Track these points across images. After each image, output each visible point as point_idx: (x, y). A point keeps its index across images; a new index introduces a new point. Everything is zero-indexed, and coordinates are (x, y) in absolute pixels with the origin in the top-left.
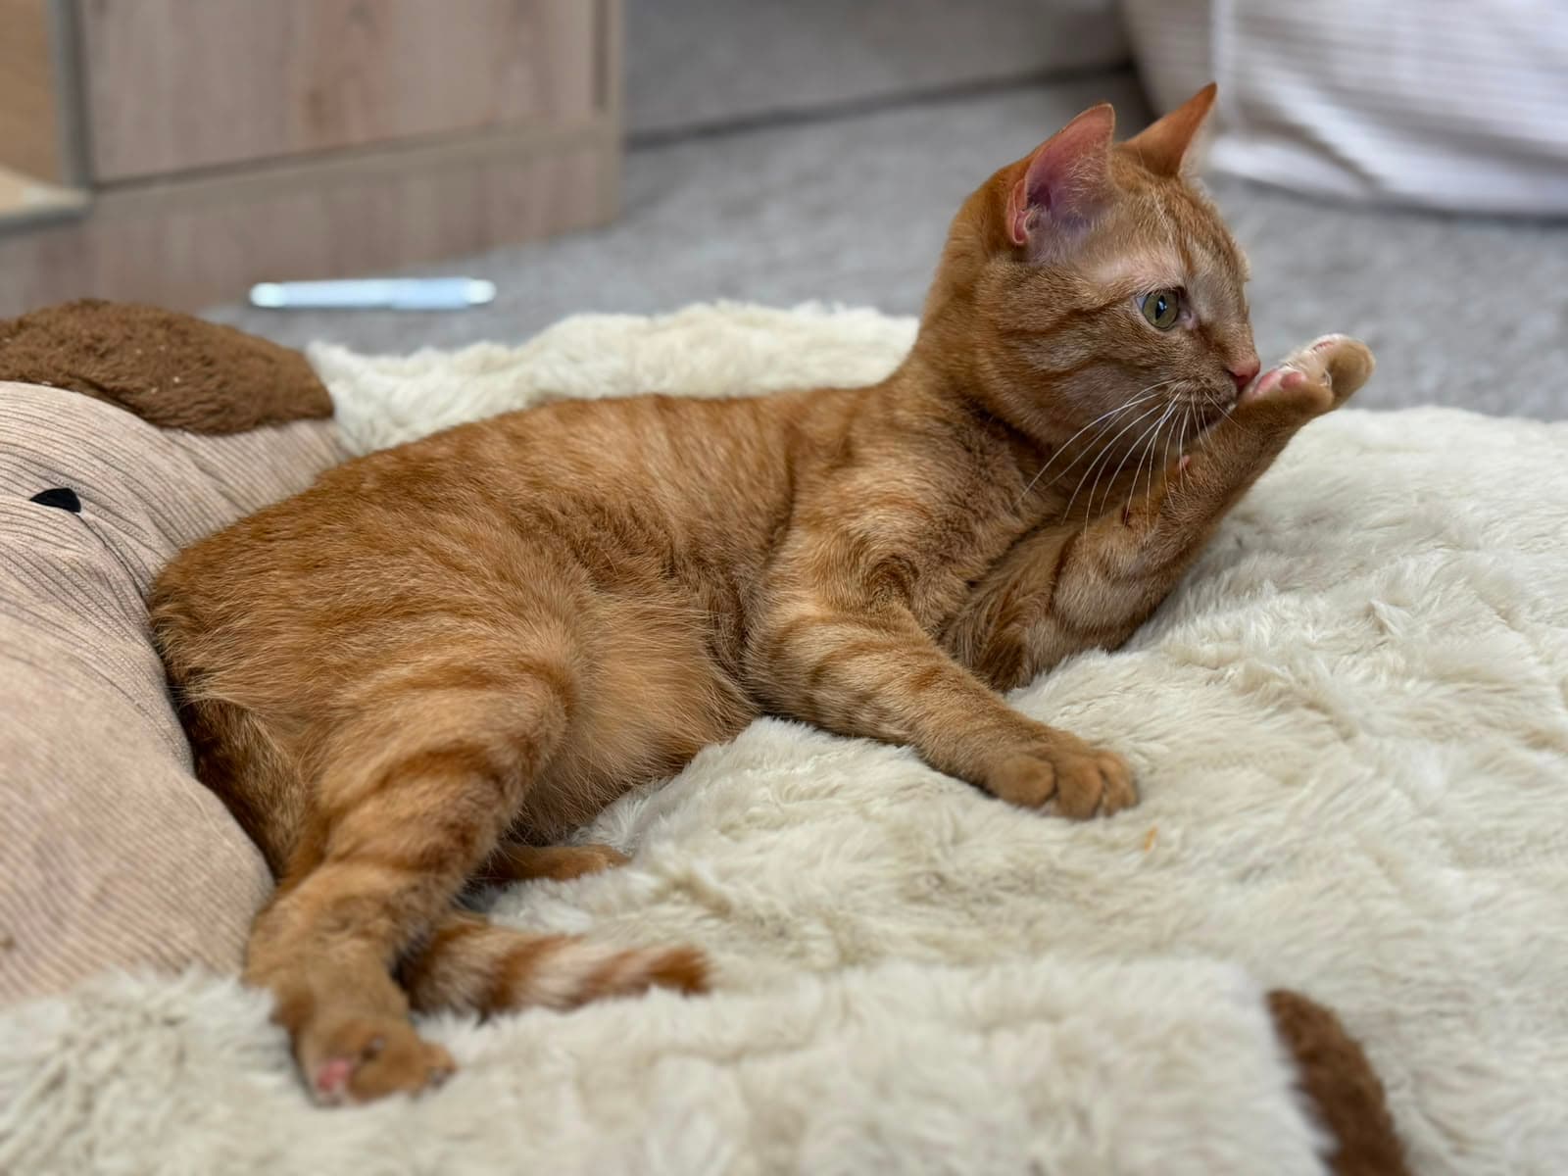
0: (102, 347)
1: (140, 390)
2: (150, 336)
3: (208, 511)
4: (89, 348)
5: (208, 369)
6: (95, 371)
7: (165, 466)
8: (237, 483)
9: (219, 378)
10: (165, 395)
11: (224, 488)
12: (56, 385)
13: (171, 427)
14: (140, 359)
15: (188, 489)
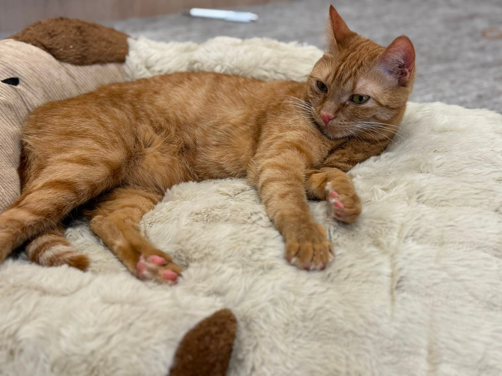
0: (53, 34)
1: (57, 49)
2: (71, 31)
3: (66, 89)
4: (49, 34)
5: (83, 44)
6: (46, 41)
7: (55, 73)
8: (80, 81)
9: (86, 48)
10: (65, 51)
11: (75, 82)
12: (34, 45)
13: (64, 62)
14: (63, 39)
15: (60, 81)
